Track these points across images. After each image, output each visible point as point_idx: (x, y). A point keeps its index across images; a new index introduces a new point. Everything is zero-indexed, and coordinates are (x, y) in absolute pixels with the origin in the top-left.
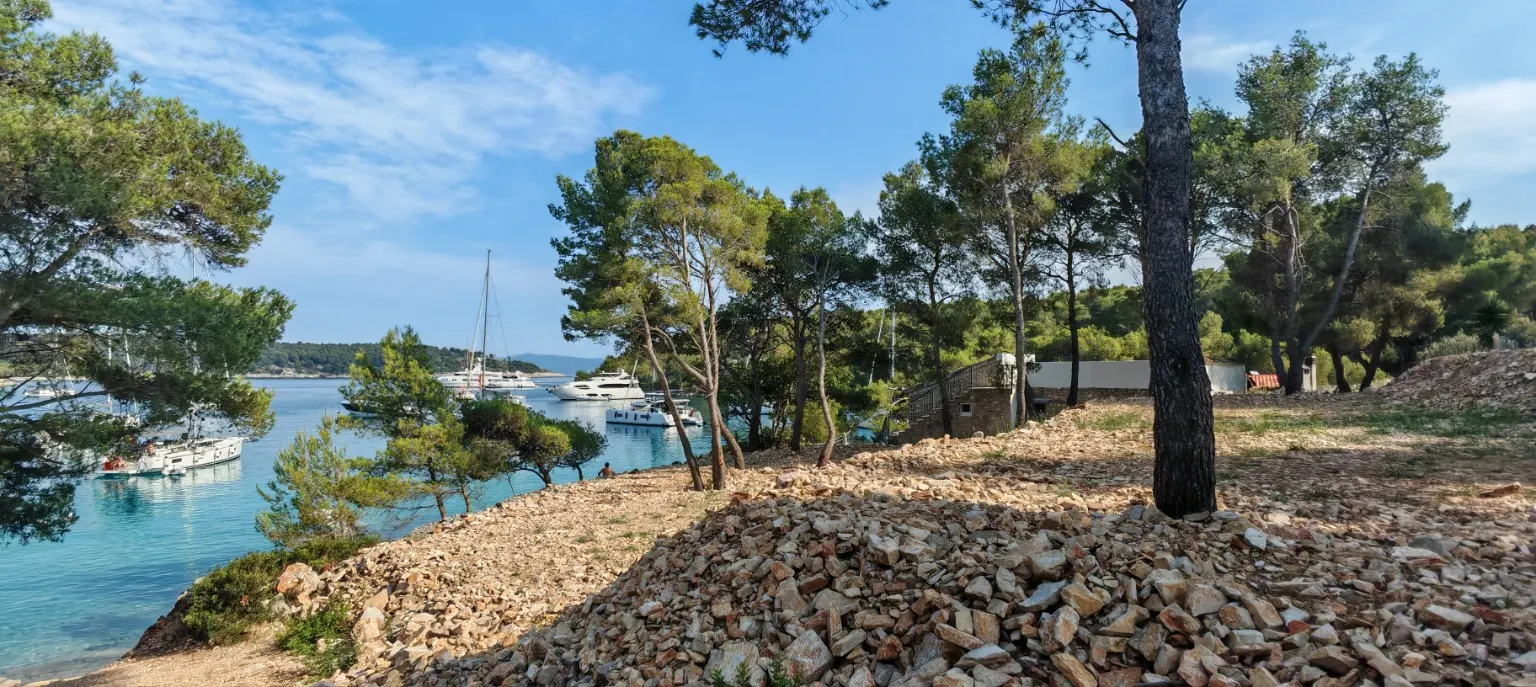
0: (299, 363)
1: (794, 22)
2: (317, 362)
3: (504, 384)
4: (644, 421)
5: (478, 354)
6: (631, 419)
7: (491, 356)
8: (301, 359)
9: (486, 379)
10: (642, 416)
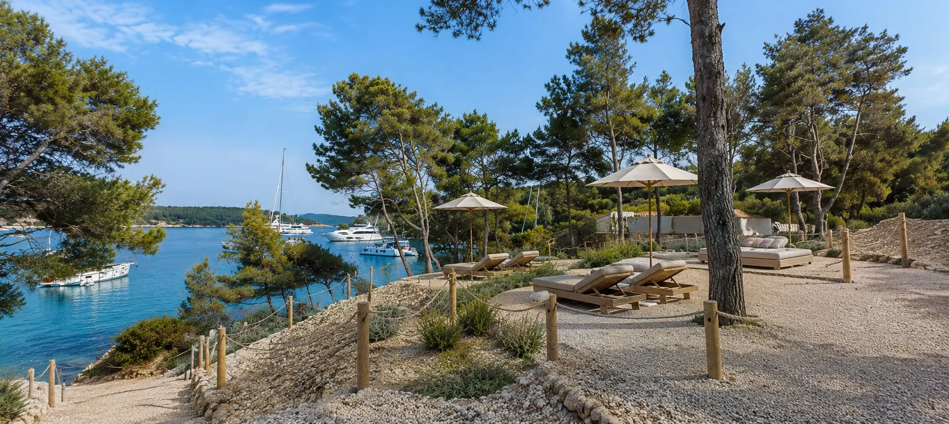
0: (169, 218)
1: (486, 17)
2: (179, 217)
3: (293, 231)
4: (382, 253)
5: (276, 213)
6: (374, 253)
7: (285, 214)
8: (170, 216)
9: (281, 228)
10: (381, 251)
